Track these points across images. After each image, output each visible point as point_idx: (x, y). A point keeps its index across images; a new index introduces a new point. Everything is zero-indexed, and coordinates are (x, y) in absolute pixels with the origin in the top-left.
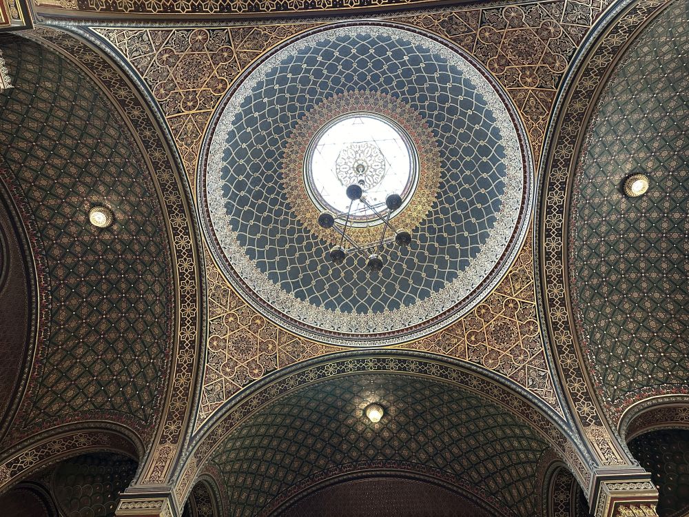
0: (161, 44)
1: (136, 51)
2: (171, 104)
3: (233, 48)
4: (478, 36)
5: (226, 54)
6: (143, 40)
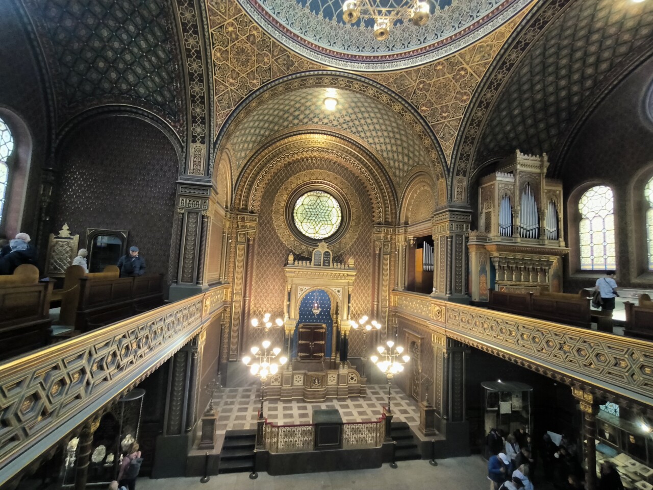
0: (440, 123)
1: (450, 133)
2: (470, 85)
3: (415, 87)
4: (271, 56)
5: (421, 86)
6: (444, 135)
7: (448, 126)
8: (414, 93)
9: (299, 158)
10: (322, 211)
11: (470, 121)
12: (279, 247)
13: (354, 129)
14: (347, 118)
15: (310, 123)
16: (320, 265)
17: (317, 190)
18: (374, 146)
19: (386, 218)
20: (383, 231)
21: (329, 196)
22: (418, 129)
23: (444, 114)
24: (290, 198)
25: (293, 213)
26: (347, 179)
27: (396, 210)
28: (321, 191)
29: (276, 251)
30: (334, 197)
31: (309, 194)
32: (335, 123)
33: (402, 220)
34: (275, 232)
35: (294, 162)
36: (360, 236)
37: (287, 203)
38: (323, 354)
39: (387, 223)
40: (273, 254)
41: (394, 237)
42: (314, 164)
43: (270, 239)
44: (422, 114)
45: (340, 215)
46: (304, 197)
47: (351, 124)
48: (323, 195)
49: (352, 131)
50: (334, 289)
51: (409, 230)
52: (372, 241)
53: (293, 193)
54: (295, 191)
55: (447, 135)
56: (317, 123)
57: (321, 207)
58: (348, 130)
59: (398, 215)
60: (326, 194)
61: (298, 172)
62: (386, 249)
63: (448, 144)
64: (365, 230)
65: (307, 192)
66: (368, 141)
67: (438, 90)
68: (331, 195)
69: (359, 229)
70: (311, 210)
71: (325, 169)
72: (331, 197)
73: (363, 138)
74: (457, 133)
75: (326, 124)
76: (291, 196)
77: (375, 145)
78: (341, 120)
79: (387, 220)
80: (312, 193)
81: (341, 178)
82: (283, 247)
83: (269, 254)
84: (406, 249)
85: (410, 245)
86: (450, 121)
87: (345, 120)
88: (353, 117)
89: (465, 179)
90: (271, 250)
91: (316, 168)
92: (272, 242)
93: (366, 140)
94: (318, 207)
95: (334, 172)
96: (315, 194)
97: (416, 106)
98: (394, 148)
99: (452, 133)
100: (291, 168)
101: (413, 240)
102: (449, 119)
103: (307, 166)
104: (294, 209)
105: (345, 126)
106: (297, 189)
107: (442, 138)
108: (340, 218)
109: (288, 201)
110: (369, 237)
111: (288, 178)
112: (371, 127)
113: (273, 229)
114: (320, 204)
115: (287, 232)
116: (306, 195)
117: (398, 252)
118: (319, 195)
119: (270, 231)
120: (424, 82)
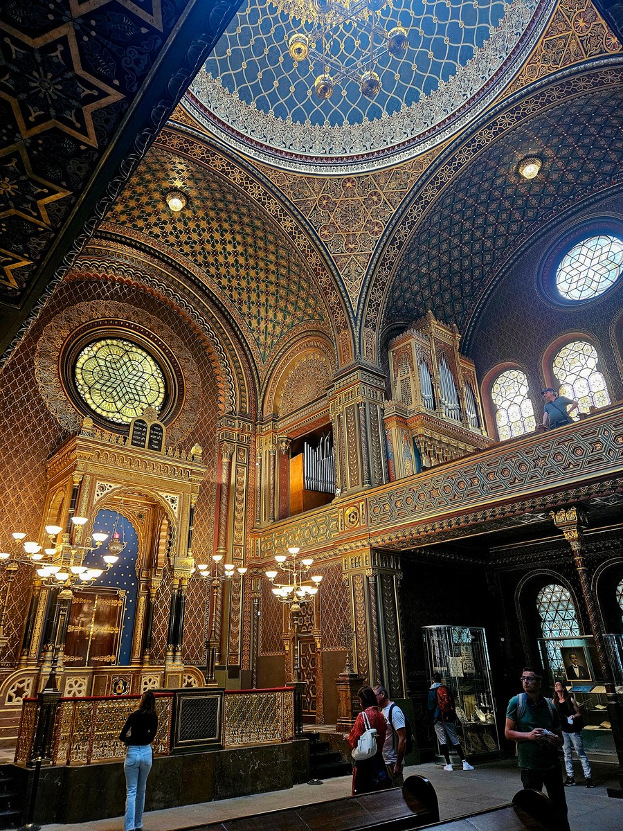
1: (357, 271)
2: (382, 214)
3: (317, 201)
6: (349, 272)
7: (354, 261)
8: (315, 209)
9: (100, 275)
10: (130, 377)
11: (381, 261)
12: (41, 420)
13: (200, 259)
14: (195, 237)
15: (130, 225)
16: (144, 447)
17: (125, 340)
18: (228, 293)
19: (241, 407)
20: (237, 426)
21: (144, 354)
22: (314, 260)
23: (350, 245)
24: (73, 338)
25: (74, 367)
26: (179, 334)
27: (256, 398)
28: (131, 342)
29: (34, 426)
30: (154, 359)
31: (109, 342)
32: (172, 239)
33: (268, 413)
34: (36, 392)
35: (90, 280)
36: (197, 430)
37: (68, 345)
38: (113, 658)
39: (243, 414)
40: (27, 431)
41: (253, 439)
42: (124, 294)
43: (22, 402)
44: (322, 240)
45: (162, 390)
46: (99, 345)
47: (198, 248)
48: (134, 349)
49: (196, 261)
50: (164, 495)
51: (280, 425)
52: (217, 442)
53: (81, 331)
54: (85, 329)
55: (353, 272)
56: (141, 229)
57: (130, 369)
58: (190, 257)
59: (260, 405)
60: (139, 351)
61: (93, 298)
62: (242, 457)
63: (354, 284)
64: (205, 421)
65: (105, 338)
66: (220, 283)
67: (345, 213)
68: (149, 354)
69: (196, 419)
70: (111, 370)
71: (143, 308)
72: (149, 358)
73: (212, 276)
74: (366, 272)
75: (157, 236)
76: (77, 335)
77: (231, 291)
78: (183, 237)
79: (244, 410)
80: (115, 342)
81: (169, 328)
82: (51, 423)
83: (16, 429)
84: (275, 456)
85: (280, 451)
86: (358, 255)
87: (189, 238)
88: (206, 236)
89: (375, 335)
90: (23, 423)
91: (127, 302)
92: (26, 409)
93: (217, 281)
94: (124, 368)
95: (159, 317)
96: (121, 345)
97: (315, 227)
98: (263, 299)
99: (360, 271)
100: (81, 288)
101: (287, 442)
102: (356, 253)
103: (111, 294)
104: (76, 361)
105: (187, 249)
106: (88, 327)
107: (347, 275)
108: (162, 396)
109: (70, 341)
110: (211, 434)
111: (74, 303)
112: (231, 260)
113: (33, 384)
114: (128, 364)
115: (62, 396)
116: (103, 343)
117: (261, 465)
118: (127, 348)
119: (25, 389)
120: (328, 198)
